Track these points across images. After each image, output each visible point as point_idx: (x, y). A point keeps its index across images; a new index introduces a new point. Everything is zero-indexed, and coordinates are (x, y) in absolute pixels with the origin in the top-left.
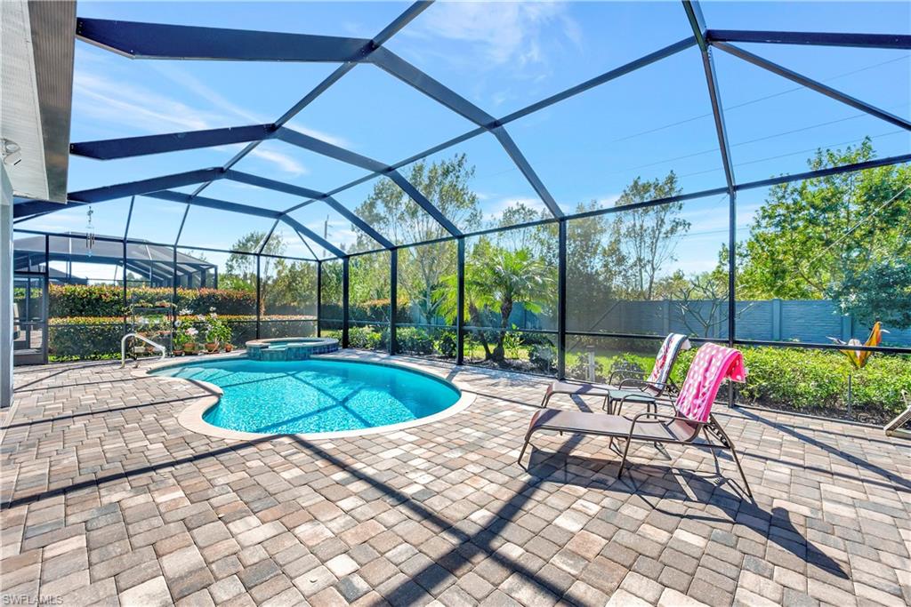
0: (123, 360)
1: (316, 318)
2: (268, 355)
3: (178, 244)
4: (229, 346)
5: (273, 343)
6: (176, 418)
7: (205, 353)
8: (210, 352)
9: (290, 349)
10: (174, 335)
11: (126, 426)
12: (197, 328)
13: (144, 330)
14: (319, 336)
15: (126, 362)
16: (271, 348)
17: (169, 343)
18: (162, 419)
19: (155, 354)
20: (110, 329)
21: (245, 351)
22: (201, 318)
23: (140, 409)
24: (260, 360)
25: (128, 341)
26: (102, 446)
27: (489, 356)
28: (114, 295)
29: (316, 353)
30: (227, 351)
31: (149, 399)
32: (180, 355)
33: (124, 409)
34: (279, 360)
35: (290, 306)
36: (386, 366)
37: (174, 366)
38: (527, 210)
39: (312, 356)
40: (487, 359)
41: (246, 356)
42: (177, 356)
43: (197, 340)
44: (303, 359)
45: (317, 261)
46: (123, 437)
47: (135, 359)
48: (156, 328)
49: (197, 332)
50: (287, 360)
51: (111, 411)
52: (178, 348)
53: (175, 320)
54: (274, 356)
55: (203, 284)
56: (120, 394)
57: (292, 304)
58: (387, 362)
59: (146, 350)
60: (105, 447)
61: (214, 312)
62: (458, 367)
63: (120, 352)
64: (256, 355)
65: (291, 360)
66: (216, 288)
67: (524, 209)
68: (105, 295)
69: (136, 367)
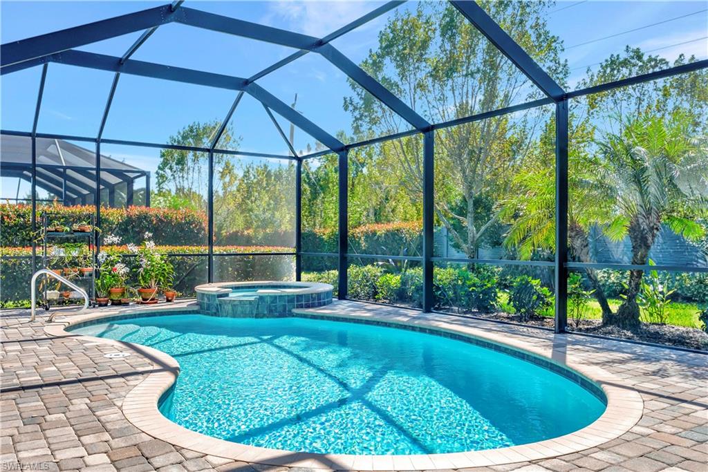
0: (33, 311)
1: (293, 250)
2: (229, 308)
3: (103, 137)
4: (172, 292)
5: (237, 288)
6: (120, 408)
7: (138, 303)
8: (145, 301)
9: (261, 298)
10: (98, 274)
11: (48, 417)
12: (128, 264)
13: (59, 265)
14: (299, 279)
15: (38, 313)
16: (234, 296)
17: (91, 287)
18: (99, 408)
19: (71, 302)
20: (15, 264)
21: (194, 301)
22: (132, 248)
23: (65, 388)
24: (215, 314)
25: (38, 282)
26: (17, 452)
27: (609, 318)
28: (19, 216)
29: (301, 306)
30: (168, 301)
31: (74, 373)
32: (106, 305)
33: (41, 386)
34: (245, 315)
35: (242, 235)
36: (422, 330)
37: (99, 321)
38: (645, 58)
39: (295, 311)
40: (605, 324)
41: (196, 308)
42: (101, 305)
43: (127, 283)
44: (282, 315)
45: (296, 158)
46: (46, 438)
47: (47, 309)
48: (74, 263)
49: (127, 269)
50: (257, 316)
51: (23, 388)
52: (103, 294)
53: (98, 252)
54: (238, 310)
55: (130, 200)
56: (32, 361)
57: (246, 233)
58: (423, 323)
59: (61, 295)
60: (22, 455)
61: (149, 239)
62: (560, 336)
63: (29, 297)
64: (211, 307)
65: (263, 316)
66: (148, 205)
67: (640, 57)
68: (8, 216)
69: (50, 321)
